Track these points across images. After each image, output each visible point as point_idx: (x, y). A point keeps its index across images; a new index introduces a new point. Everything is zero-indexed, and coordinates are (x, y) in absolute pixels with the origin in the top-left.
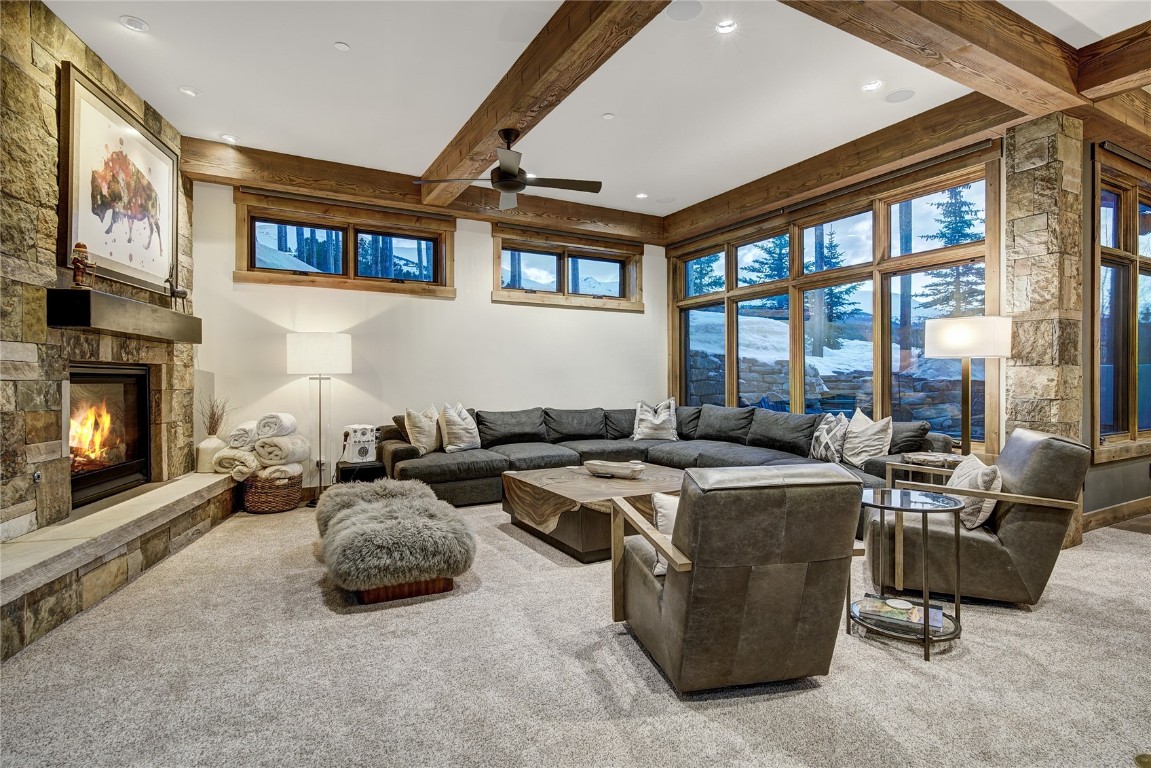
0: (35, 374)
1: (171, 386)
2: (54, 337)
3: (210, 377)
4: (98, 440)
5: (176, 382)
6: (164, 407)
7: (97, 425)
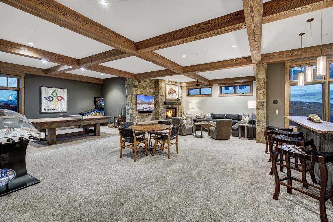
0: (163, 108)
1: (178, 109)
2: (165, 105)
3: (184, 108)
4: (171, 115)
5: (179, 109)
6: (178, 111)
7: (170, 113)
